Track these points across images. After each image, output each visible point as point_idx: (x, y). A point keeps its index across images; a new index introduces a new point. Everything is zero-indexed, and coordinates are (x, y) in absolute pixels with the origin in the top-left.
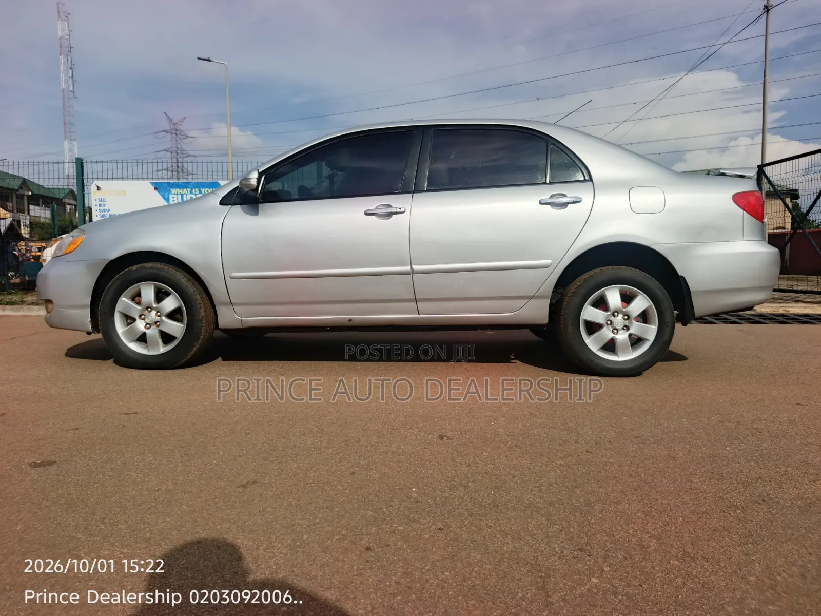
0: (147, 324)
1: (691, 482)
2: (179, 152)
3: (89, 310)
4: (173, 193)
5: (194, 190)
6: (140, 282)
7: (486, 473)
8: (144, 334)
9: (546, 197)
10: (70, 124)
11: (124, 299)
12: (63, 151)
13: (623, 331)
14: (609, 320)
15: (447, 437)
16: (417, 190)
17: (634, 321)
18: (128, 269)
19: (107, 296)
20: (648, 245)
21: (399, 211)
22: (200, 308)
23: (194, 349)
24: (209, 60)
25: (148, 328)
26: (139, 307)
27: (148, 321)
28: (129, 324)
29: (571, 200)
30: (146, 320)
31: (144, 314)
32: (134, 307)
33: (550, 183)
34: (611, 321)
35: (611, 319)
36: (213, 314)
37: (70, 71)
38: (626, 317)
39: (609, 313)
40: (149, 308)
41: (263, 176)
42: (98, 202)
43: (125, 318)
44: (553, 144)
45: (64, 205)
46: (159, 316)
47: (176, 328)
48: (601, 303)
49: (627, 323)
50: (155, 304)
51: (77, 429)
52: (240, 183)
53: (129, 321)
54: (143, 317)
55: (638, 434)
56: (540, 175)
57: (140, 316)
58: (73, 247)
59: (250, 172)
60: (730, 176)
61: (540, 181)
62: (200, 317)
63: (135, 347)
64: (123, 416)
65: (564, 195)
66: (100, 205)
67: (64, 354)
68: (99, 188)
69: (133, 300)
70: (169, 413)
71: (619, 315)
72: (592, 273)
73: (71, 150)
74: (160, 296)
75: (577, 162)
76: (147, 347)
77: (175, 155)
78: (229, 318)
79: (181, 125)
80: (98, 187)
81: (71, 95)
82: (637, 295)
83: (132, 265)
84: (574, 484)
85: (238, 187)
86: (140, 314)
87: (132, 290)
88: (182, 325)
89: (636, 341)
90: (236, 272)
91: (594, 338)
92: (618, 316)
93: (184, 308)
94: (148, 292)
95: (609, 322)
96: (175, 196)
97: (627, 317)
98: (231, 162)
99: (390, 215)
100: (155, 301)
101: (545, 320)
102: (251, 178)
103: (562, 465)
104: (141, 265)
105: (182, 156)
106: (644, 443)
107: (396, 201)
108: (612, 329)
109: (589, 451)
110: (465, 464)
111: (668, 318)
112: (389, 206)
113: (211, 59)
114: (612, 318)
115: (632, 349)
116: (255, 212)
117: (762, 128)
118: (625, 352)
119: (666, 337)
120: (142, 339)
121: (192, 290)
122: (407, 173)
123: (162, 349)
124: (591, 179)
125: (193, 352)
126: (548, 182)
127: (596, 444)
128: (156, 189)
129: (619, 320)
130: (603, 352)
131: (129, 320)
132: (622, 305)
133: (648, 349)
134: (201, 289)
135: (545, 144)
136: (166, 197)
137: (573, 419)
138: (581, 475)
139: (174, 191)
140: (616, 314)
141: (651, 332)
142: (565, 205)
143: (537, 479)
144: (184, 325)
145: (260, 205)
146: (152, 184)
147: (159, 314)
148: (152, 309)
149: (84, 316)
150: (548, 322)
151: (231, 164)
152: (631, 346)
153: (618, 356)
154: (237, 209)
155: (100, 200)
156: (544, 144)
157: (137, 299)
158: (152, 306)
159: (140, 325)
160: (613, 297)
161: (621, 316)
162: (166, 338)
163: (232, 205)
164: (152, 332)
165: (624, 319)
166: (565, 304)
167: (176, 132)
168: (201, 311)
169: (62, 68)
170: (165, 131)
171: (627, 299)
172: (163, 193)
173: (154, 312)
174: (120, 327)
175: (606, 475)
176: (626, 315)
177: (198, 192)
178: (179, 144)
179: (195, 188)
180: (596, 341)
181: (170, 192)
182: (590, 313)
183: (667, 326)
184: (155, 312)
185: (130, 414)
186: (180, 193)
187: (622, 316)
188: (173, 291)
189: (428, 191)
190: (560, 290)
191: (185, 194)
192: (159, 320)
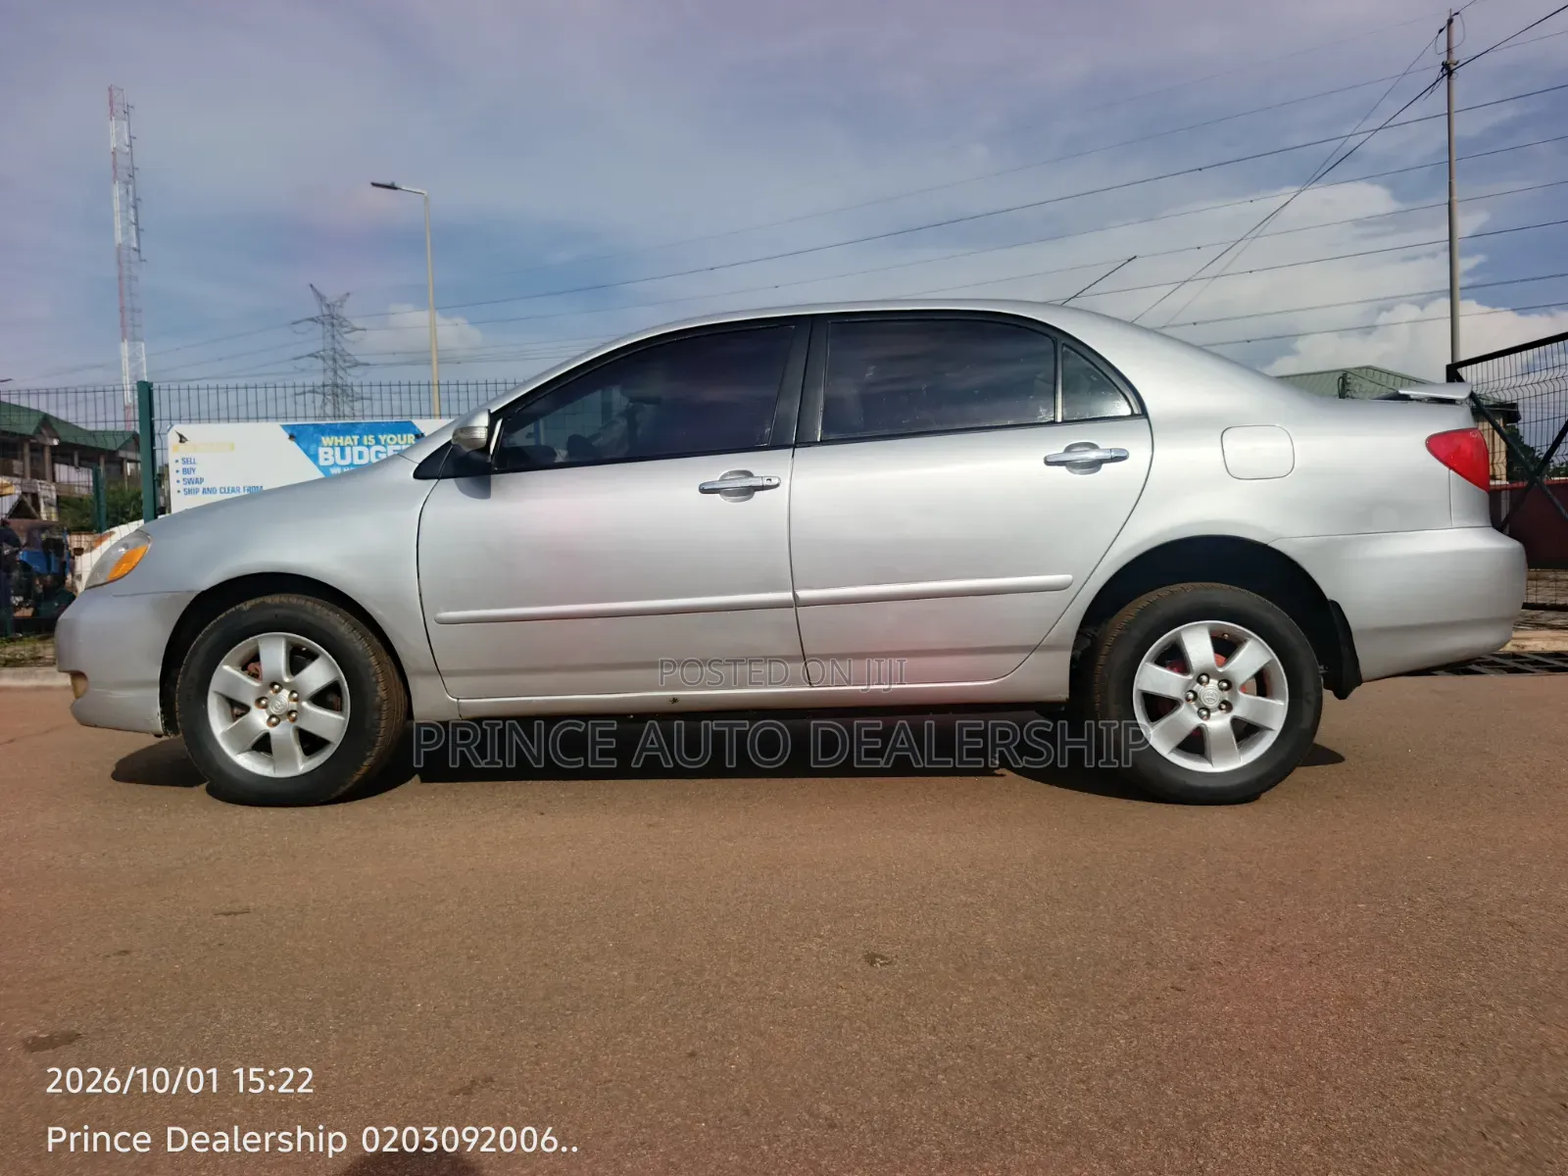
0: (272, 716)
1: (1403, 1060)
2: (337, 357)
3: (158, 690)
4: (326, 445)
5: (365, 437)
6: (258, 633)
7: (971, 1047)
8: (267, 736)
9: (1057, 449)
10: (133, 310)
11: (226, 668)
12: (119, 362)
13: (1219, 712)
14: (1191, 691)
15: (882, 958)
16: (804, 441)
17: (1241, 693)
18: (233, 609)
19: (193, 660)
20: (1265, 542)
21: (766, 483)
22: (378, 682)
23: (365, 764)
24: (392, 187)
25: (275, 725)
26: (255, 684)
27: (273, 711)
28: (237, 717)
29: (1108, 455)
30: (270, 708)
31: (266, 696)
32: (245, 683)
33: (1065, 422)
34: (1195, 693)
35: (1194, 689)
36: (402, 693)
37: (132, 212)
38: (1225, 685)
39: (1190, 677)
40: (275, 684)
41: (498, 419)
42: (180, 466)
43: (228, 705)
44: (1067, 346)
45: (121, 462)
46: (296, 700)
47: (329, 723)
48: (1174, 658)
49: (1226, 696)
50: (287, 675)
51: (126, 952)
52: (454, 435)
53: (236, 711)
54: (263, 702)
55: (1274, 942)
56: (1044, 407)
57: (258, 701)
58: (125, 567)
59: (474, 414)
60: (1417, 400)
61: (1043, 418)
62: (378, 699)
63: (248, 762)
64: (221, 917)
65: (1093, 447)
66: (185, 471)
67: (110, 774)
68: (182, 439)
69: (244, 668)
70: (314, 909)
71: (1211, 681)
72: (1153, 596)
73: (133, 358)
74: (298, 660)
75: (1115, 379)
76: (272, 762)
77: (330, 363)
78: (432, 700)
79: (341, 306)
80: (181, 436)
81: (134, 256)
82: (1246, 641)
83: (241, 601)
84: (1158, 1072)
85: (449, 443)
86: (260, 696)
87: (242, 649)
88: (341, 718)
89: (1245, 732)
90: (447, 611)
91: (1162, 728)
92: (1208, 682)
93: (345, 683)
94: (274, 653)
95: (1191, 695)
96: (330, 450)
97: (1228, 684)
98: (436, 383)
99: (749, 491)
100: (287, 670)
101: (1064, 694)
102: (474, 428)
103: (1125, 1023)
104: (259, 600)
105: (344, 365)
106: (1289, 965)
107: (761, 465)
108: (1196, 709)
109: (1178, 986)
110: (925, 1026)
111: (1308, 685)
112: (749, 474)
113: (396, 185)
114: (1197, 687)
115: (1239, 748)
116: (484, 490)
117: (1448, 287)
118: (1227, 755)
119: (1306, 723)
120: (263, 745)
121: (361, 648)
122: (782, 407)
123: (303, 765)
124: (1144, 414)
125: (364, 769)
126: (1059, 420)
127: (1191, 970)
128: (292, 437)
129: (1210, 691)
130: (1179, 754)
131: (237, 708)
132: (1217, 660)
133: (1270, 749)
134: (379, 644)
135: (1052, 345)
136: (312, 453)
137: (1135, 908)
138: (1170, 1049)
139: (326, 440)
140: (1204, 678)
141: (1275, 712)
142: (1095, 465)
143: (1080, 1061)
144: (345, 716)
145: (495, 478)
146: (284, 427)
147: (295, 695)
148: (282, 686)
149: (148, 704)
150: (1067, 696)
151: (436, 387)
152: (1238, 740)
153: (1211, 763)
154: (449, 486)
155: (185, 461)
156: (1048, 345)
157: (252, 666)
158: (282, 680)
159: (259, 719)
160: (1198, 644)
161: (1214, 683)
162: (311, 743)
163: (439, 478)
164: (282, 732)
165: (1221, 689)
166: (1102, 660)
167: (331, 319)
168: (379, 689)
169: (117, 205)
170: (312, 320)
171: (1225, 647)
172: (305, 446)
173: (285, 693)
174: (218, 724)
175: (1221, 1045)
176: (1226, 681)
177: (374, 441)
178: (339, 343)
179: (367, 435)
180: (1166, 734)
181: (319, 443)
182: (1153, 678)
183: (1309, 702)
184: (288, 693)
185: (236, 914)
186: (339, 446)
187: (1217, 682)
188: (322, 649)
189: (823, 442)
190: (1090, 630)
191: (348, 445)
192: (295, 709)
